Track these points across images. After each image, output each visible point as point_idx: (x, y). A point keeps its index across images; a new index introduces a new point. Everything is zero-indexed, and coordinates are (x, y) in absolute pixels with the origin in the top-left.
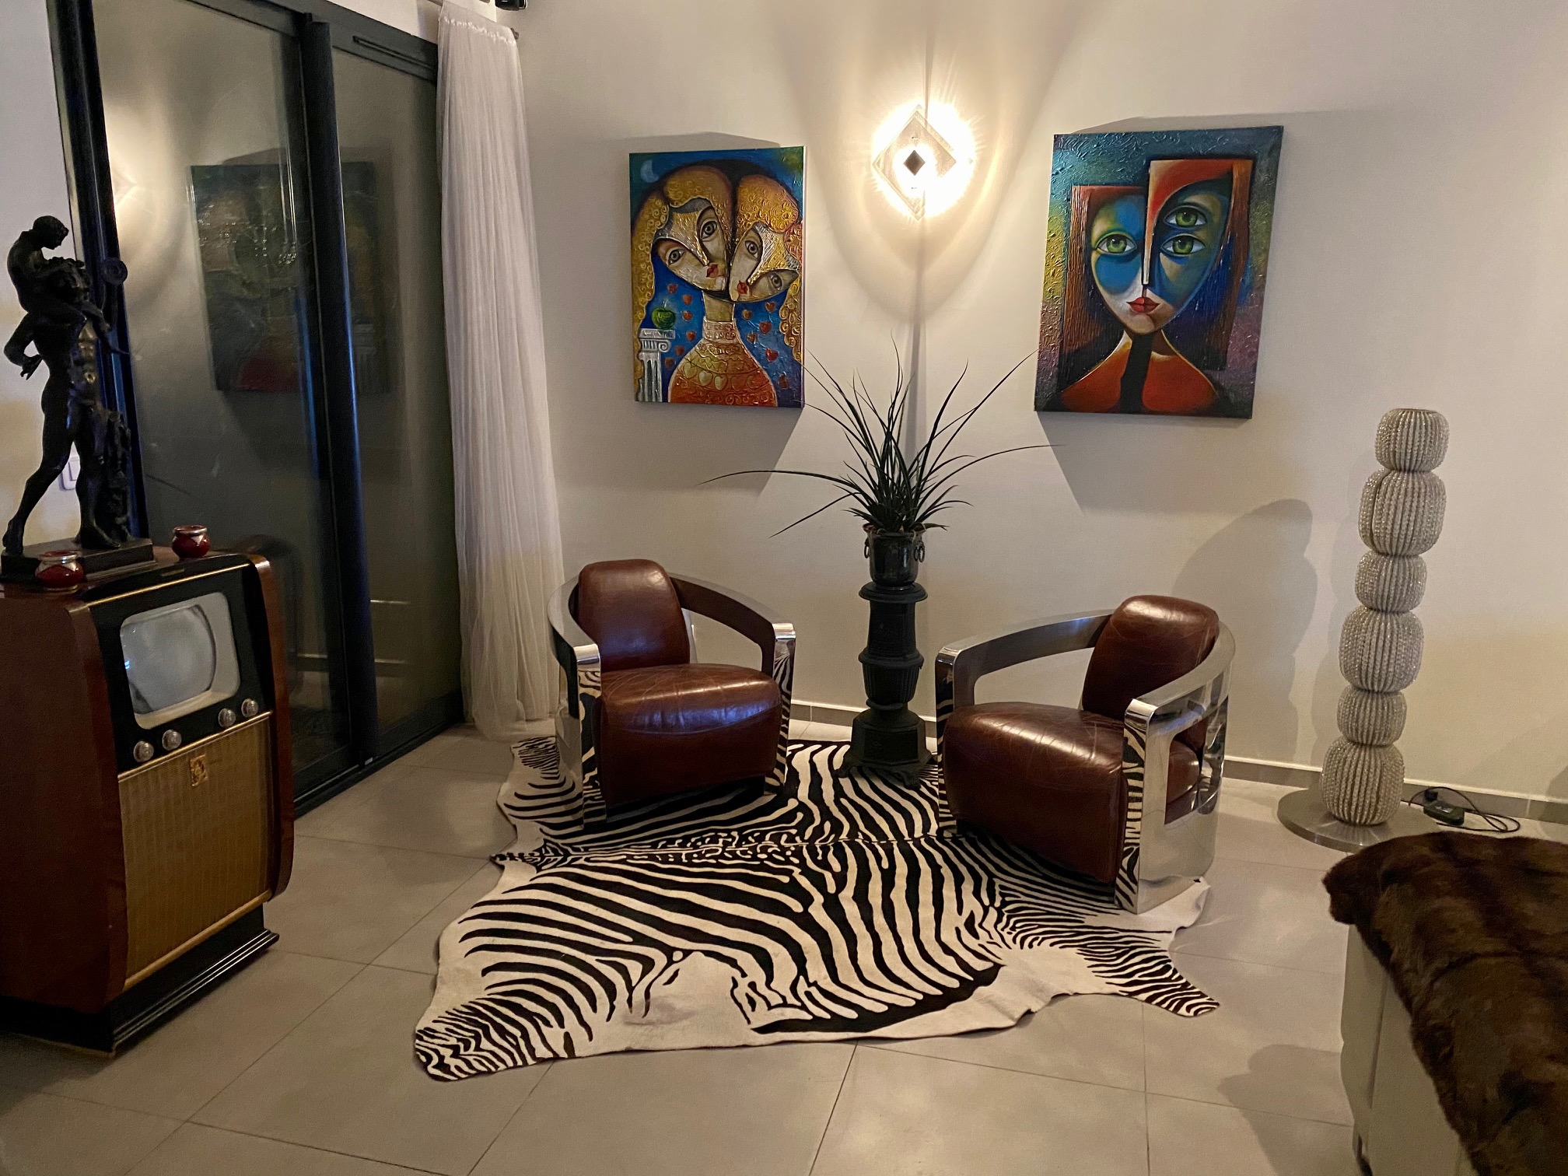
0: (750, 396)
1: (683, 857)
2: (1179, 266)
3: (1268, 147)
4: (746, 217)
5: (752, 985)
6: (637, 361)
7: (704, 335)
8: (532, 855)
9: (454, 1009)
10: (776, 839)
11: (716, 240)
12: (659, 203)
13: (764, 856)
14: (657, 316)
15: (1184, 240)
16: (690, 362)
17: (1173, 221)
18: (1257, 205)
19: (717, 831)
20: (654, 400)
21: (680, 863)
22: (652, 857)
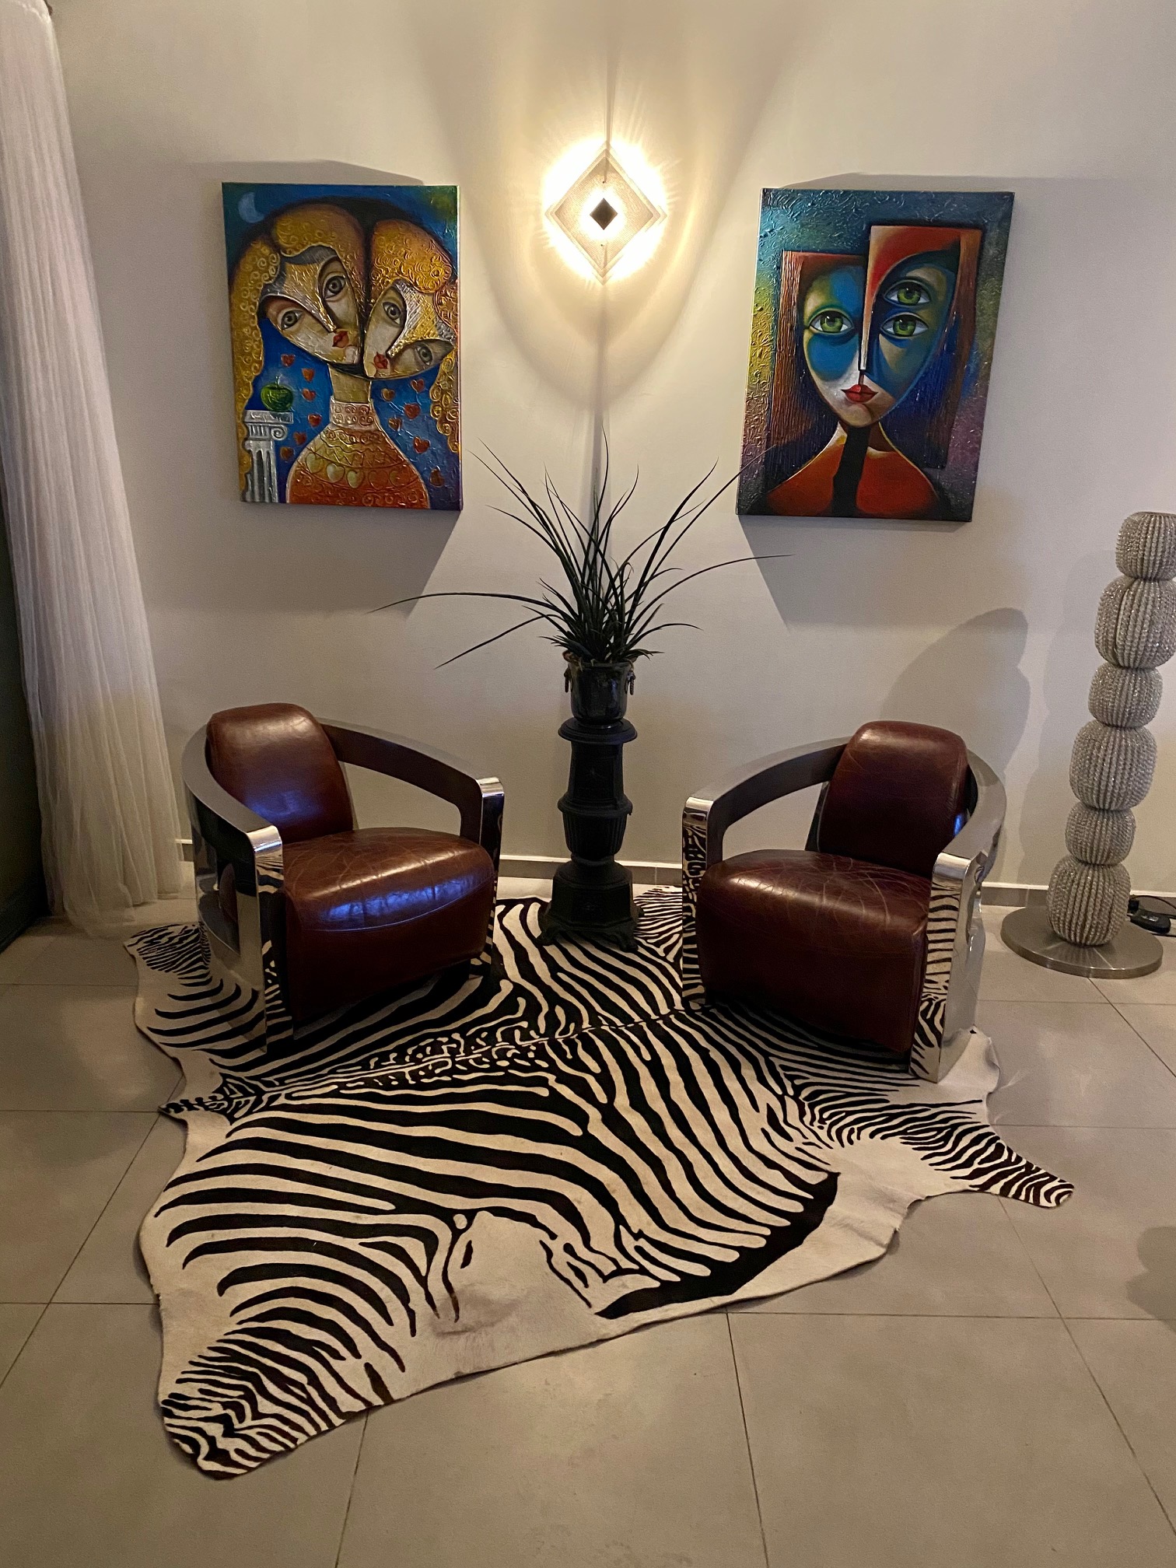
0: (394, 497)
1: (408, 1077)
2: (900, 349)
3: (1000, 215)
4: (384, 272)
5: (569, 1249)
6: (242, 452)
7: (331, 420)
8: (214, 1098)
9: (200, 1356)
10: (508, 1037)
11: (343, 301)
12: (266, 251)
13: (505, 1063)
14: (267, 395)
15: (908, 320)
16: (314, 453)
17: (895, 298)
18: (984, 282)
19: (435, 1035)
20: (267, 500)
21: (406, 1086)
22: (369, 1083)
